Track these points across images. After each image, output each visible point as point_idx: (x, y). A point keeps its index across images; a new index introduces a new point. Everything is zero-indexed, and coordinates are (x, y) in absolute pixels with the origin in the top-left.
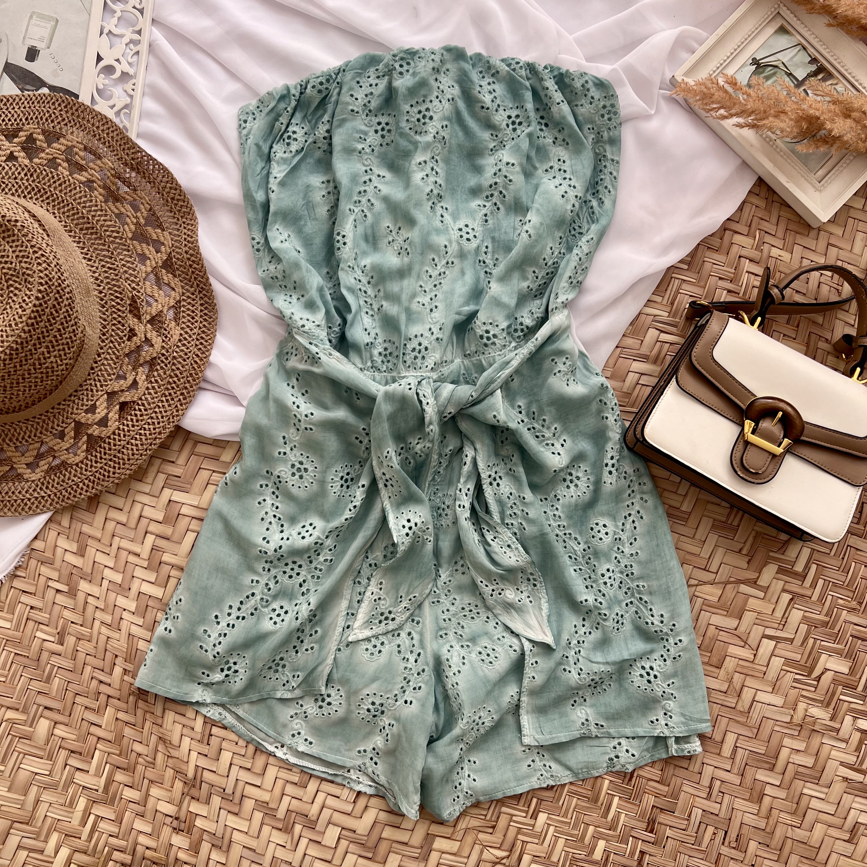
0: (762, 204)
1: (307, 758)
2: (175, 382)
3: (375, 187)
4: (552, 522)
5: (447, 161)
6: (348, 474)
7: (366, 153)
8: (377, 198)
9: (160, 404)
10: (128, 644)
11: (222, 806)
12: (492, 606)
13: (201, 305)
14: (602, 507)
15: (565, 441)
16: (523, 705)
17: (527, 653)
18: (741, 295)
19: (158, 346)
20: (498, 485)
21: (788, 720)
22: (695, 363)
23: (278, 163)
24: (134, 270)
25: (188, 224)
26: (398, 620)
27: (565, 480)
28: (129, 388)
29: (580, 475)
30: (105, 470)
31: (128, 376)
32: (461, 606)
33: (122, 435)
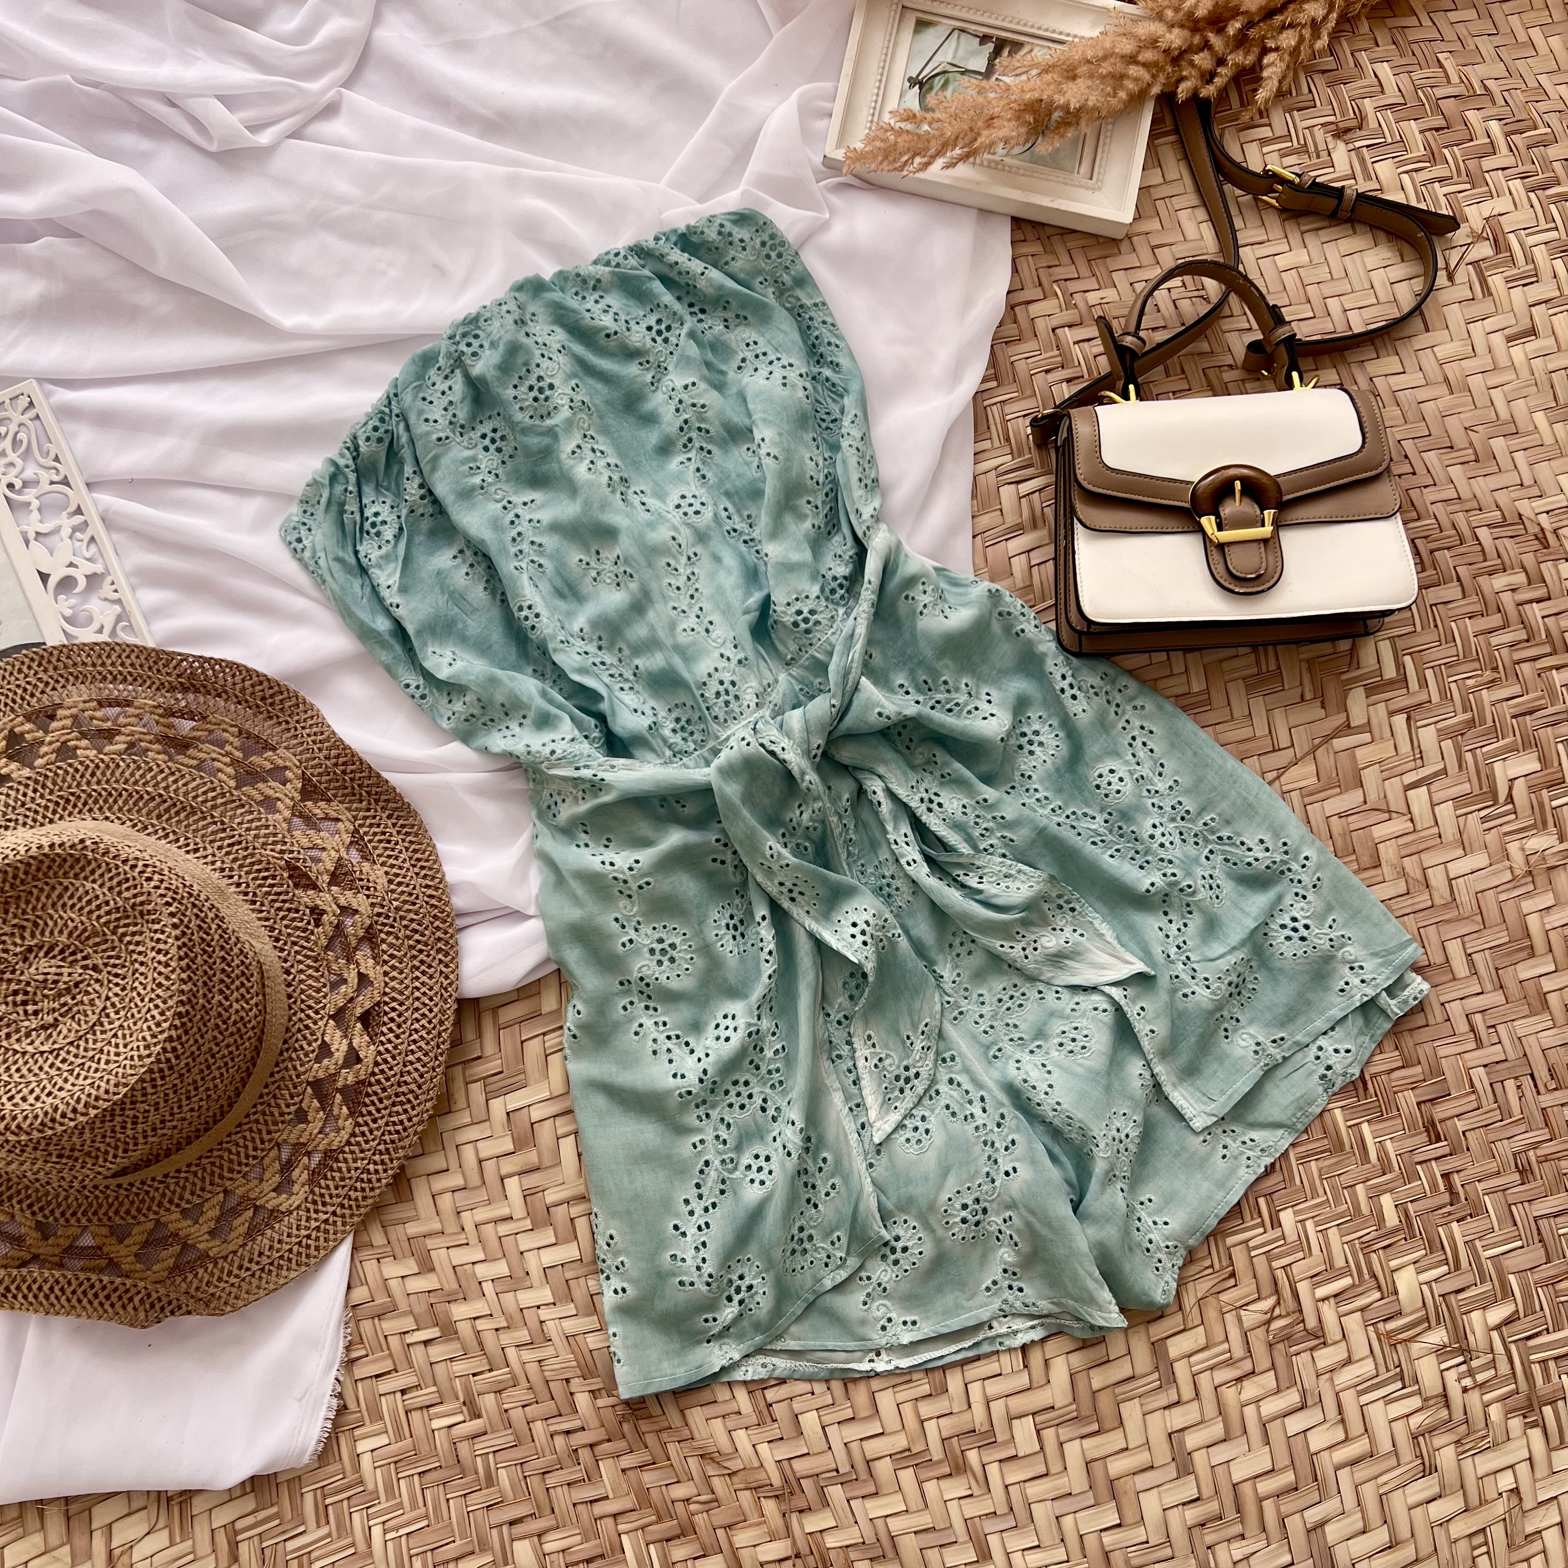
0: (1037, 248)
1: (922, 1347)
2: (418, 942)
3: (530, 521)
4: (1041, 811)
5: (605, 430)
6: (732, 917)
7: (490, 484)
8: (541, 533)
9: (417, 984)
10: (573, 1352)
11: (849, 1495)
12: (1035, 973)
13: (390, 816)
14: (1092, 748)
15: (988, 694)
16: (1162, 1078)
17: (1123, 1002)
18: (1087, 377)
19: (365, 908)
20: (940, 805)
21: (1510, 877)
22: (1090, 487)
23: (379, 566)
24: (267, 827)
25: (306, 720)
26: (924, 1072)
27: (1021, 747)
28: (358, 990)
29: (1036, 727)
30: (394, 1124)
31: (346, 975)
32: (995, 999)
33: (390, 1059)
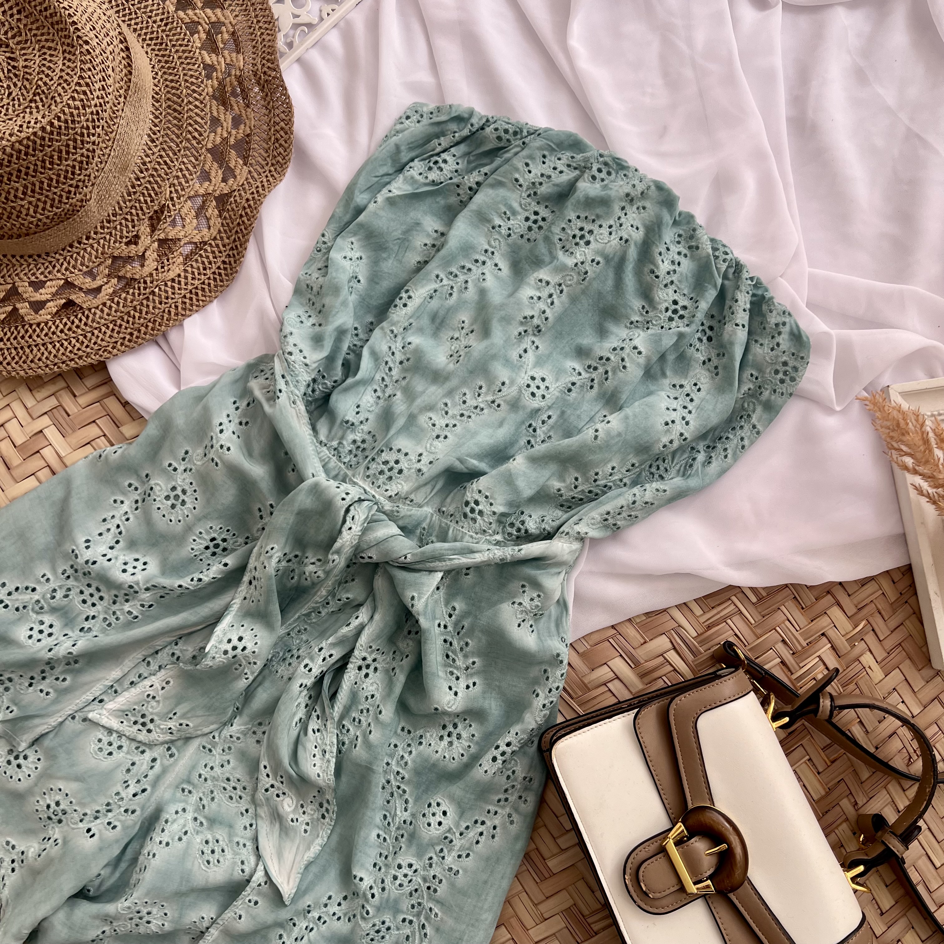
0: (892, 596)
2: (134, 317)
3: (483, 274)
4: (393, 763)
5: (574, 300)
6: (224, 540)
7: (500, 233)
8: (475, 285)
9: (103, 329)
12: (258, 802)
13: (224, 262)
14: (457, 789)
15: (474, 684)
16: (208, 938)
17: (253, 884)
18: (794, 677)
19: (147, 270)
20: (367, 675)
22: (672, 709)
23: (405, 179)
24: (187, 182)
25: (272, 175)
26: (153, 736)
27: (444, 727)
28: (89, 291)
29: (464, 735)
31: (98, 278)
32: (228, 775)
33: (44, 332)
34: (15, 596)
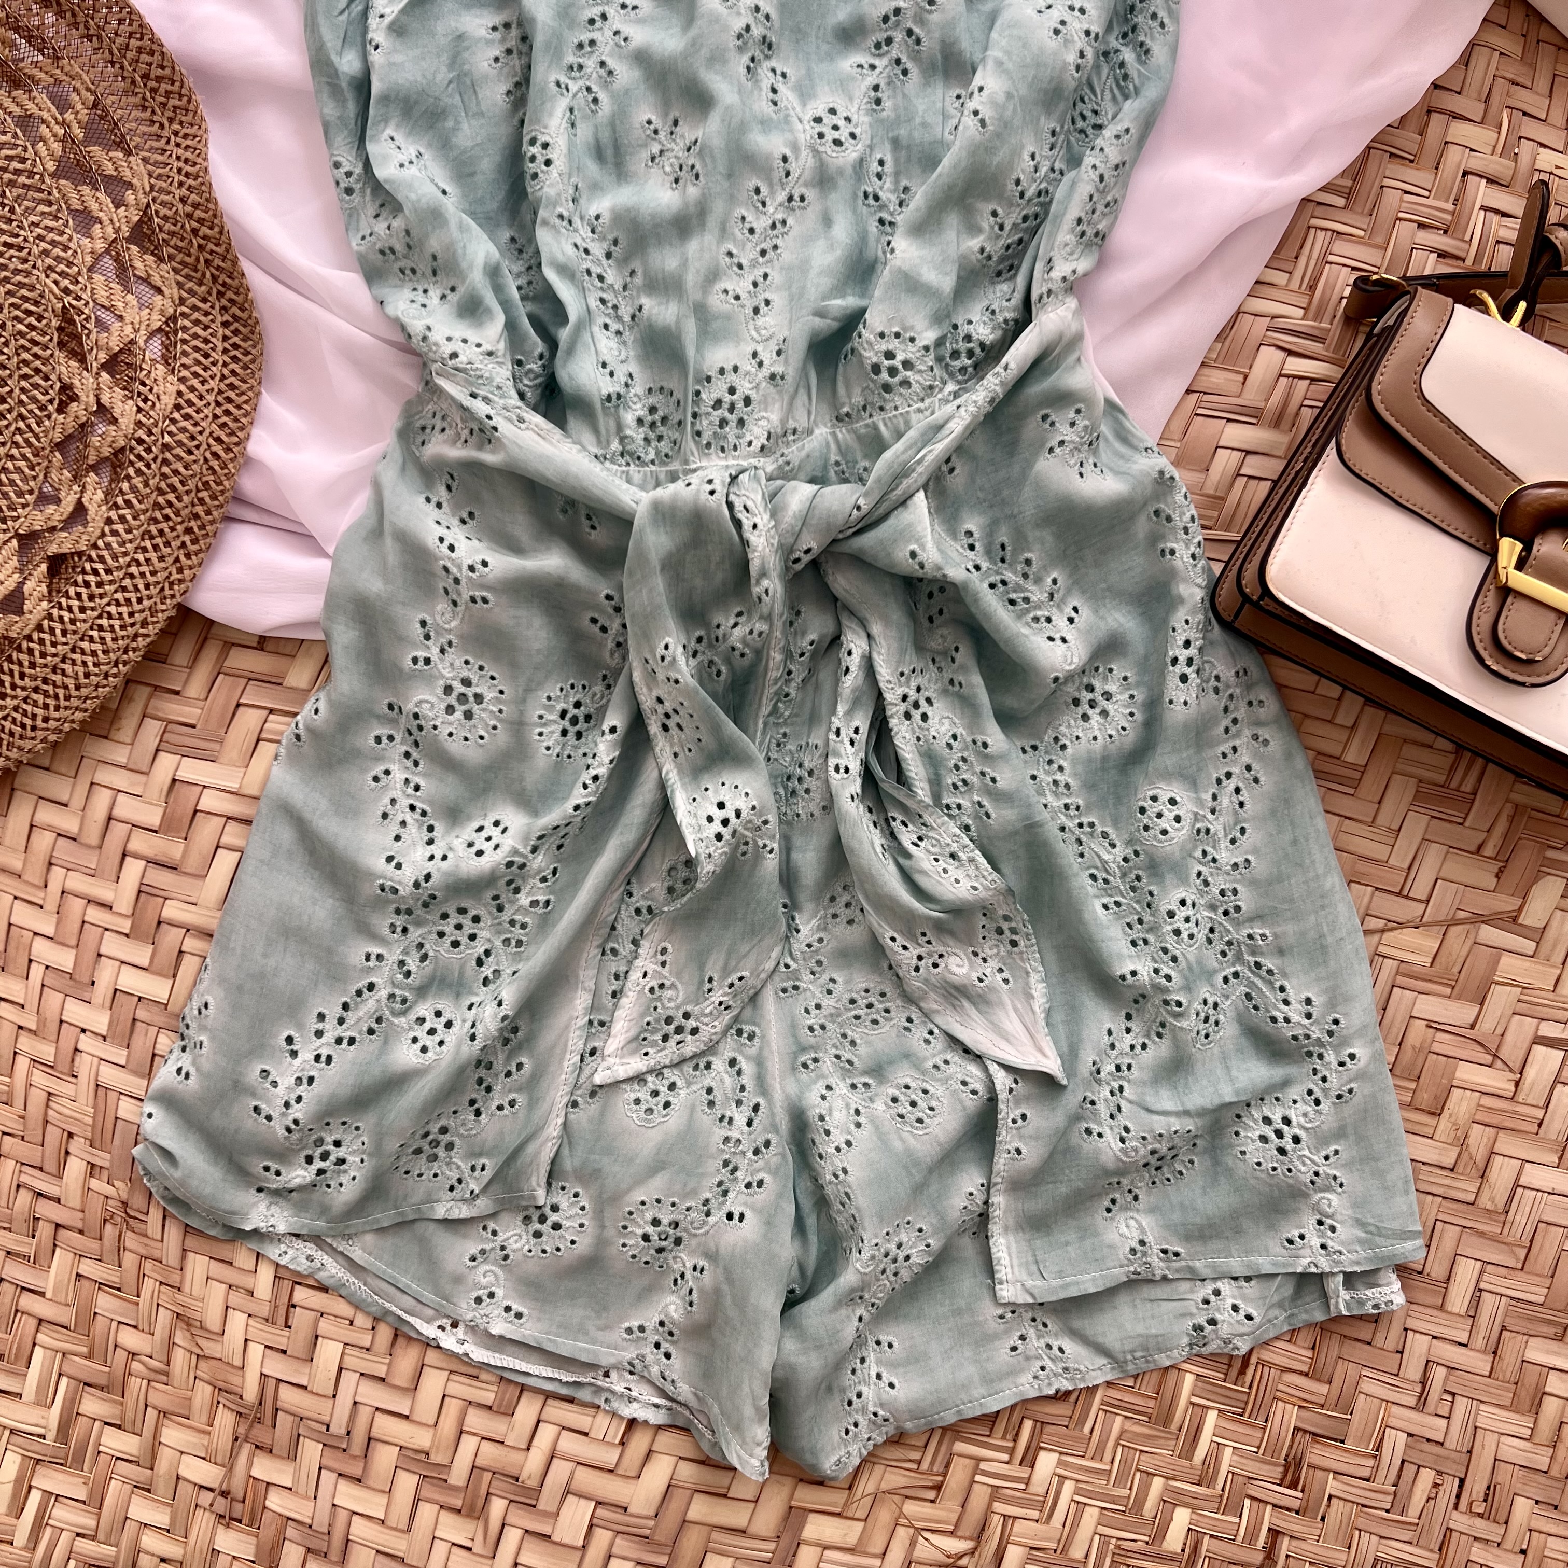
0: (1514, 47)
1: (511, 1348)
2: (170, 504)
3: (616, 33)
4: (1050, 799)
6: (578, 705)
8: (620, 57)
9: (140, 557)
10: (95, 1107)
11: (325, 1462)
12: (918, 994)
13: (225, 324)
14: (1165, 757)
15: (1076, 610)
16: (997, 1213)
17: (1003, 1096)
18: (1469, 262)
19: (127, 422)
20: (924, 717)
24: (66, 248)
25: (186, 136)
26: (706, 1032)
27: (1076, 702)
28: (67, 523)
29: (1112, 688)
30: (25, 713)
31: (63, 494)
32: (847, 996)
33: (58, 632)
34: (351, 1017)
